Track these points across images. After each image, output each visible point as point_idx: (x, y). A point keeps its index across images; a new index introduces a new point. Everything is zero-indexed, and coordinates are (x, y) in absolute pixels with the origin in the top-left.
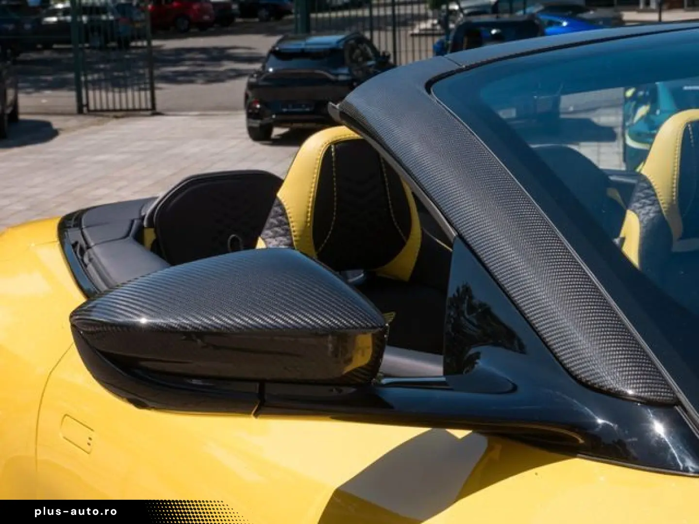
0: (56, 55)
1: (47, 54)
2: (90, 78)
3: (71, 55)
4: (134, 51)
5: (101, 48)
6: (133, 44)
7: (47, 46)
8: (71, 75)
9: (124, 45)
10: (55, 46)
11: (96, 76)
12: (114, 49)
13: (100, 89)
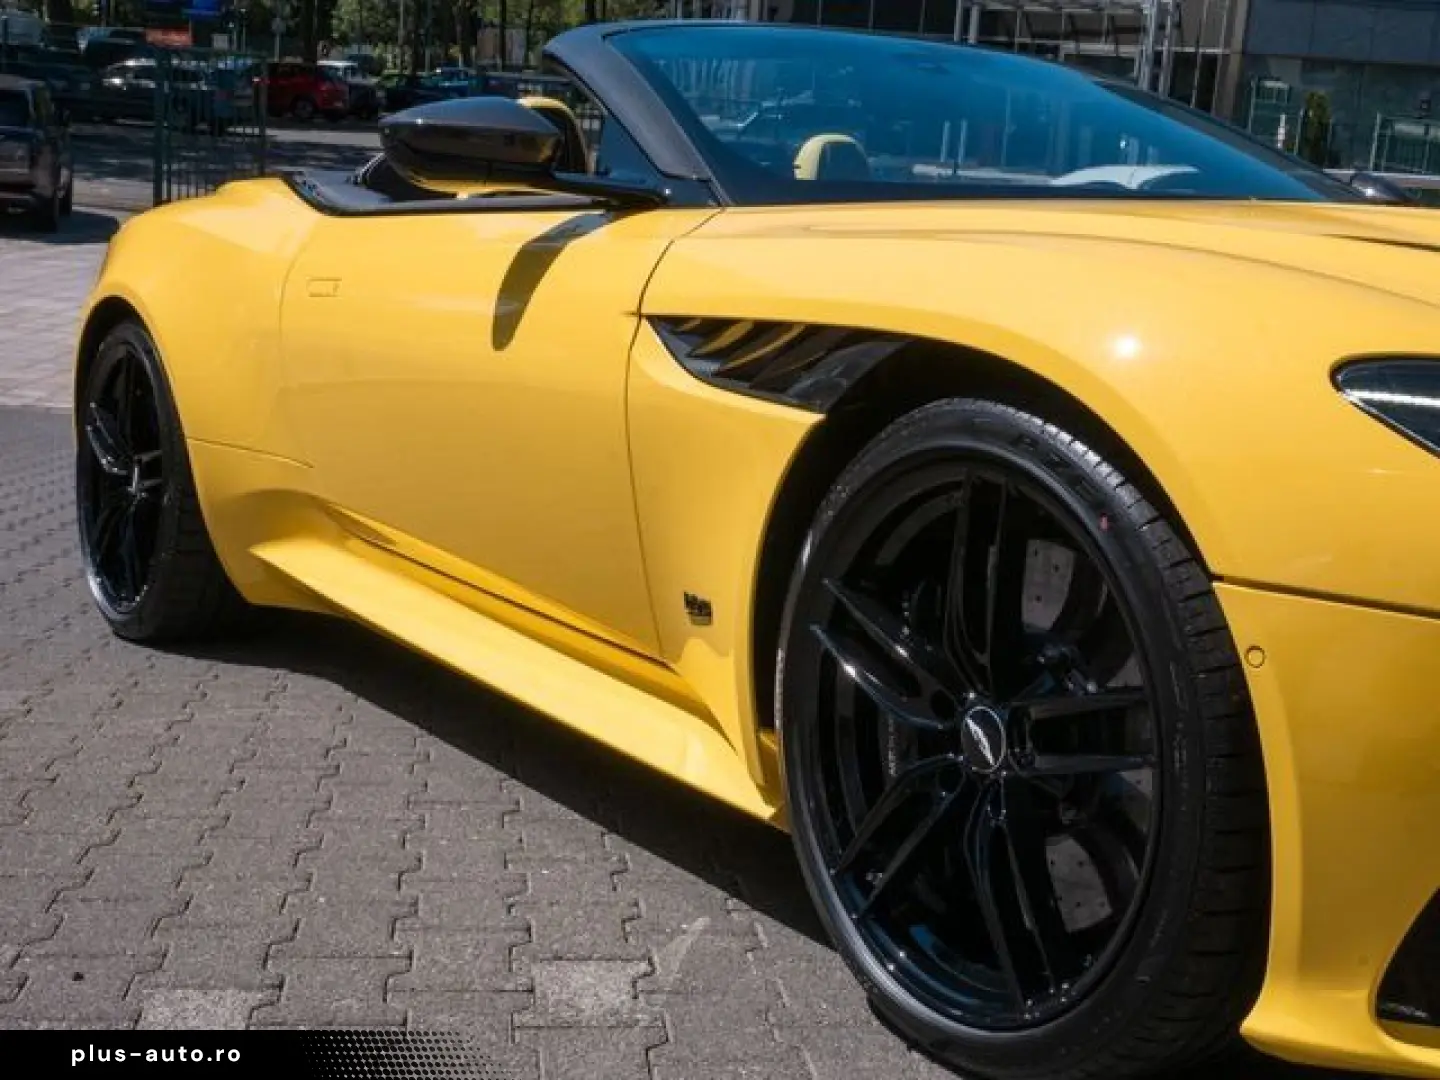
0: (120, 132)
1: (107, 129)
2: (175, 167)
3: (151, 135)
4: (230, 139)
5: (184, 130)
6: (231, 129)
7: (109, 120)
8: (148, 162)
9: (219, 128)
10: (121, 121)
11: (184, 166)
12: (203, 132)
13: (188, 183)
